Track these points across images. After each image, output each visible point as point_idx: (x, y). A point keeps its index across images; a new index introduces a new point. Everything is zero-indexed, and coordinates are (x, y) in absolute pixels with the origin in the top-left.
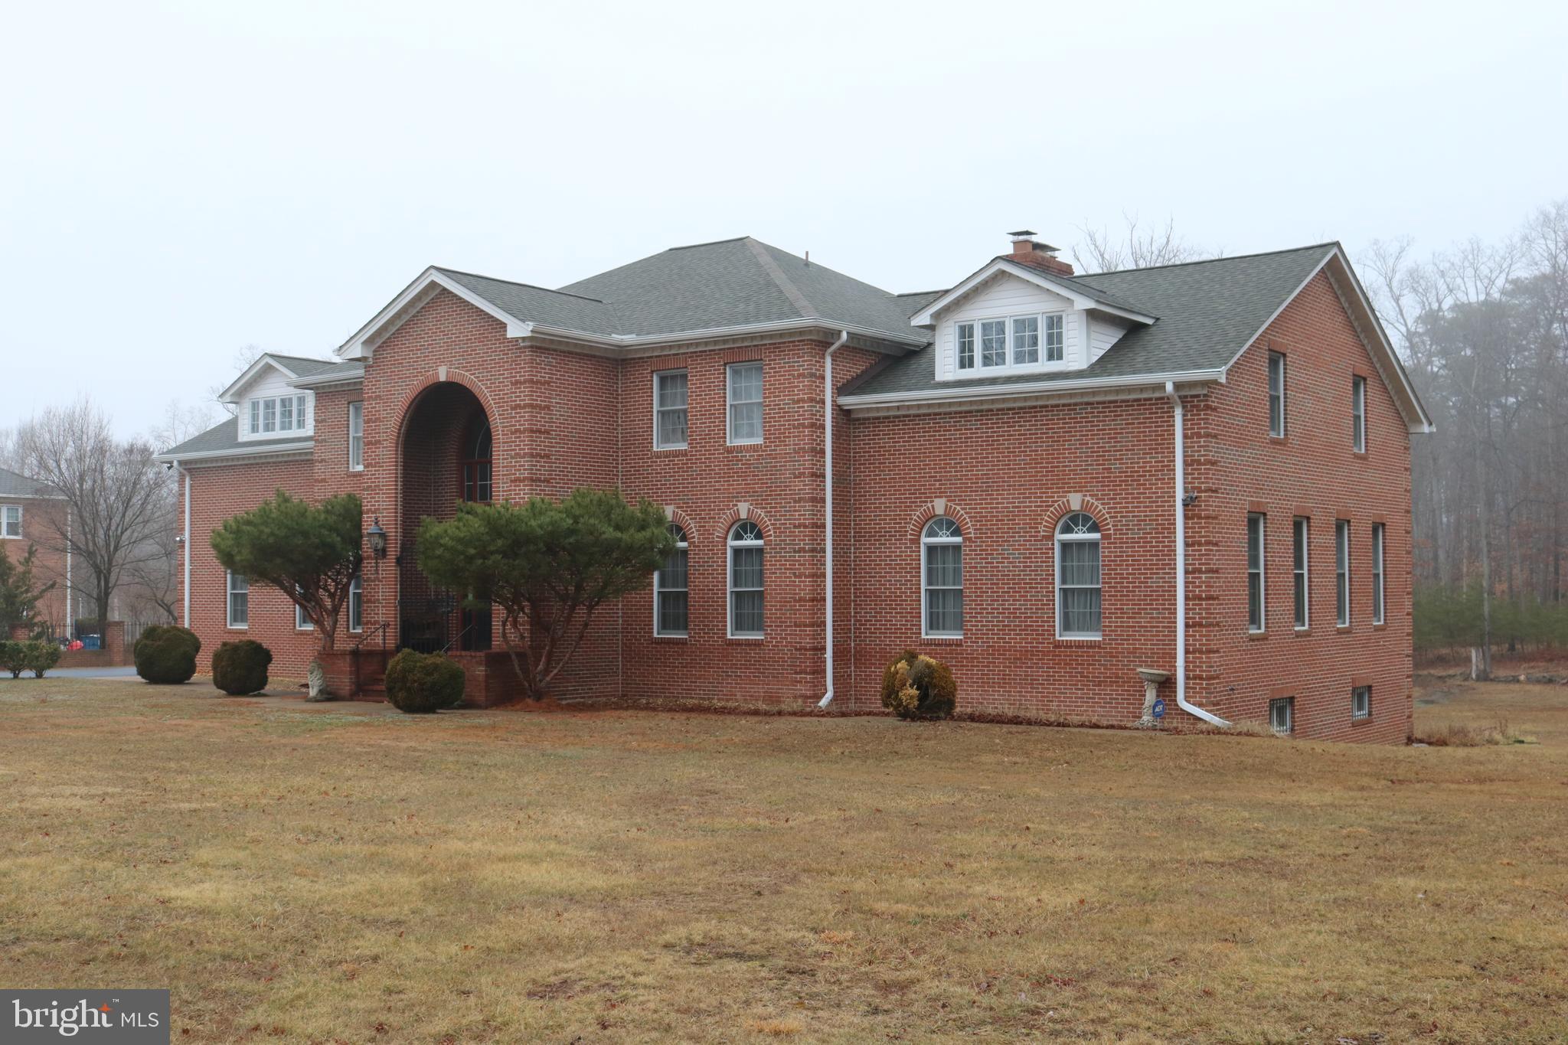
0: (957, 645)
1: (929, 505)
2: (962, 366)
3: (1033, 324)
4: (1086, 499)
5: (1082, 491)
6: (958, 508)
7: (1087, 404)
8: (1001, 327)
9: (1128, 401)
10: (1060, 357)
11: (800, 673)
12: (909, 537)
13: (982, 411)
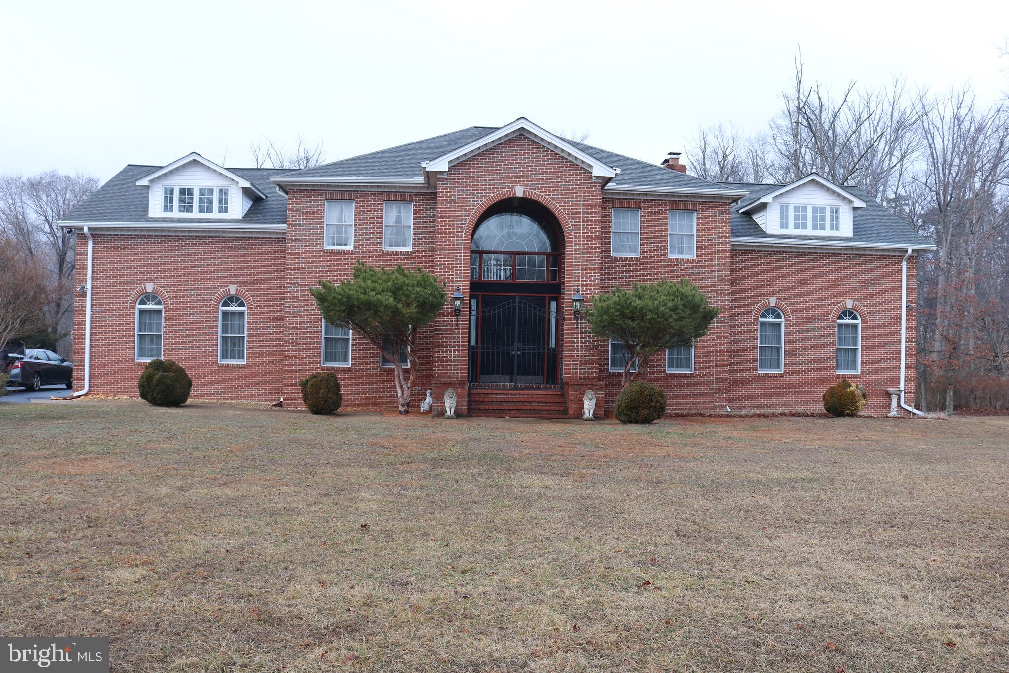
0: (781, 377)
1: (767, 301)
2: (782, 227)
3: (822, 210)
4: (855, 303)
5: (852, 299)
6: (784, 303)
7: (857, 255)
8: (804, 209)
9: (878, 256)
10: (837, 229)
11: (719, 393)
12: (753, 317)
13: (799, 252)
